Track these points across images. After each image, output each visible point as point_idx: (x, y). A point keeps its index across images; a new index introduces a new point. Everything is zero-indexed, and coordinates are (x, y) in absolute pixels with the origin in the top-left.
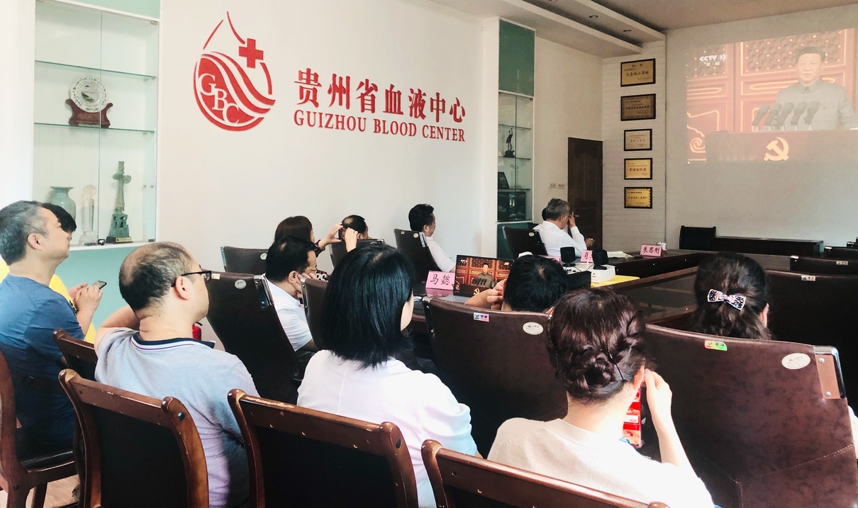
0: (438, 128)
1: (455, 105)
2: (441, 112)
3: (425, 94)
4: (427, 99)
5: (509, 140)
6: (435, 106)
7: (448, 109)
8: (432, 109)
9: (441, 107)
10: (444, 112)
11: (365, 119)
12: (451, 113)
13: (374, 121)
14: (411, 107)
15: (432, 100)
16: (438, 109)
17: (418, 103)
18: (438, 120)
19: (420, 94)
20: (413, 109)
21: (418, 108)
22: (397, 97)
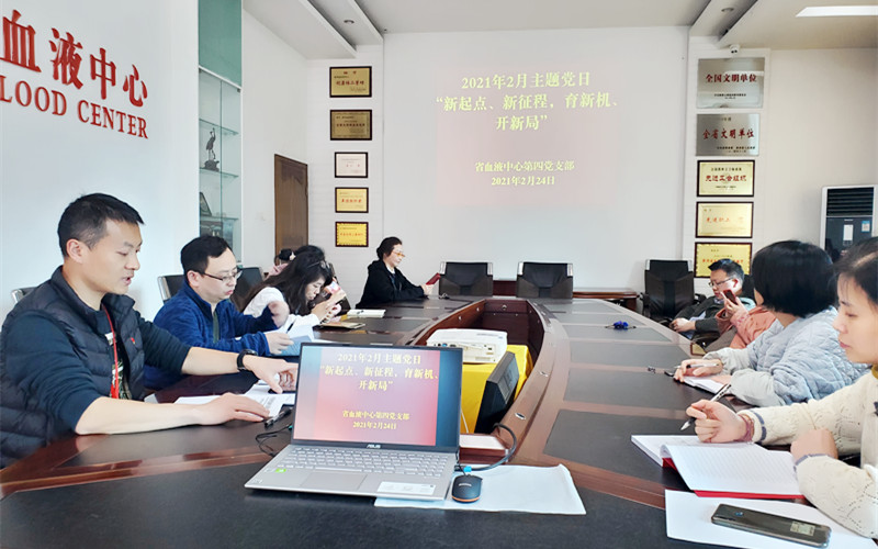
0: (105, 109)
1: (131, 76)
2: (108, 83)
3: (79, 46)
4: (84, 54)
5: (210, 146)
6: (98, 71)
7: (120, 81)
8: (94, 76)
9: (108, 75)
10: (114, 84)
12: (125, 89)
14: (55, 62)
15: (93, 59)
16: (103, 78)
17: (68, 56)
18: (104, 97)
19: (69, 43)
20: (60, 67)
21: (68, 67)
22: (27, 37)
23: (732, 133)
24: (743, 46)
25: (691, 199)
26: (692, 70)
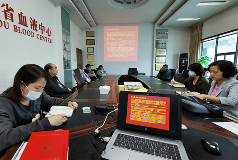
1: (48, 30)
2: (43, 31)
3: (36, 22)
4: (38, 24)
5: (65, 45)
6: (41, 28)
9: (43, 29)
11: (8, 23)
12: (47, 32)
13: (13, 26)
14: (31, 25)
15: (40, 25)
16: (42, 30)
17: (34, 24)
18: (42, 34)
19: (34, 21)
20: (32, 26)
21: (34, 26)
22: (25, 19)
23: (162, 43)
24: (165, 27)
25: (155, 56)
26: (155, 31)
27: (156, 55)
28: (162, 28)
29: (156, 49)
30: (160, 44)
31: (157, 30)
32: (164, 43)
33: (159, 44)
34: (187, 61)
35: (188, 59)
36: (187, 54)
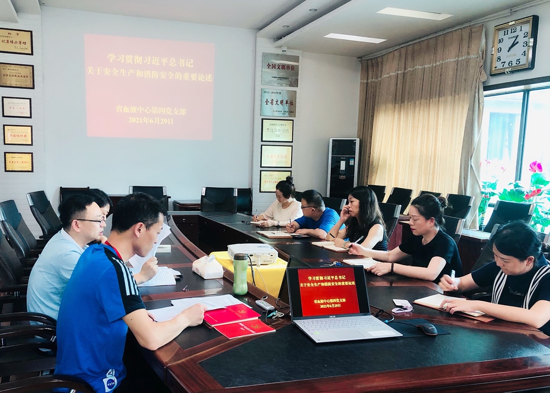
23: (282, 102)
24: (289, 48)
25: (258, 143)
26: (259, 59)
27: (262, 141)
28: (279, 52)
29: (263, 119)
30: (274, 102)
31: (265, 55)
32: (287, 102)
33: (272, 103)
34: (352, 163)
35: (354, 158)
36: (352, 143)
